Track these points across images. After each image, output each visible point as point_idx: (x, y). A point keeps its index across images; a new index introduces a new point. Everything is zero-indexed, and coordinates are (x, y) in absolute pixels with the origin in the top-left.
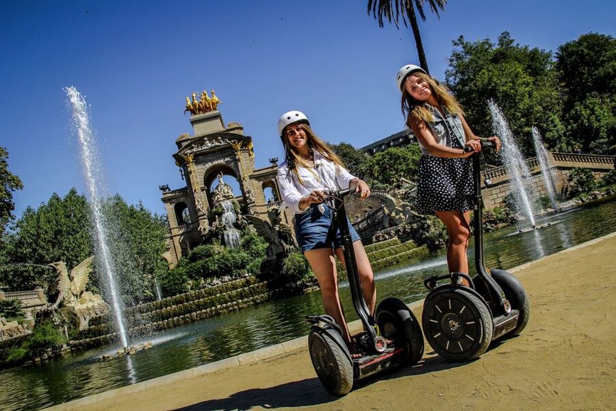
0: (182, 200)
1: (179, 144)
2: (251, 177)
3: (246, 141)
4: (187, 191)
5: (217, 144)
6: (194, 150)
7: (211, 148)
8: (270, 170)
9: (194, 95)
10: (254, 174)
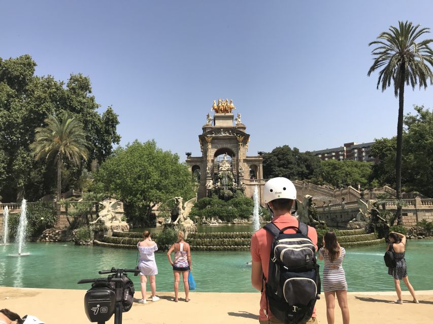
0: (198, 164)
1: (204, 129)
2: (245, 161)
3: (247, 137)
4: (203, 160)
5: (228, 135)
6: (213, 135)
7: (224, 136)
8: (258, 158)
9: (220, 100)
10: (247, 159)
